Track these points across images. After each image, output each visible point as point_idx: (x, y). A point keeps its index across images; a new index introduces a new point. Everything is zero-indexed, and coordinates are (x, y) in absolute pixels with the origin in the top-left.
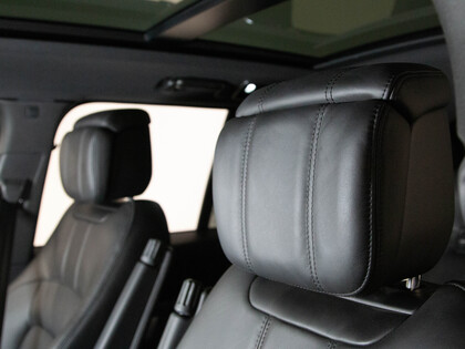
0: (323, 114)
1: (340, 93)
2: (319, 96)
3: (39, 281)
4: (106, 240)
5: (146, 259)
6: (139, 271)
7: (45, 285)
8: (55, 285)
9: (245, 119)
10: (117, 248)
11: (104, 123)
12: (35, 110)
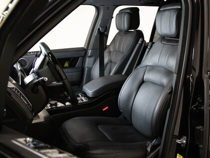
0: (172, 10)
1: (175, 7)
2: (172, 7)
3: (110, 52)
4: (128, 41)
5: (139, 42)
6: (138, 45)
7: (112, 53)
8: (115, 53)
9: (161, 11)
10: (133, 41)
11: (129, 11)
12: (108, 8)
